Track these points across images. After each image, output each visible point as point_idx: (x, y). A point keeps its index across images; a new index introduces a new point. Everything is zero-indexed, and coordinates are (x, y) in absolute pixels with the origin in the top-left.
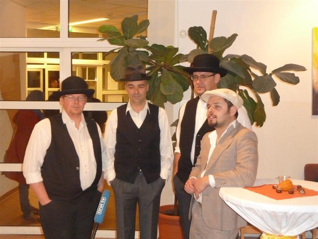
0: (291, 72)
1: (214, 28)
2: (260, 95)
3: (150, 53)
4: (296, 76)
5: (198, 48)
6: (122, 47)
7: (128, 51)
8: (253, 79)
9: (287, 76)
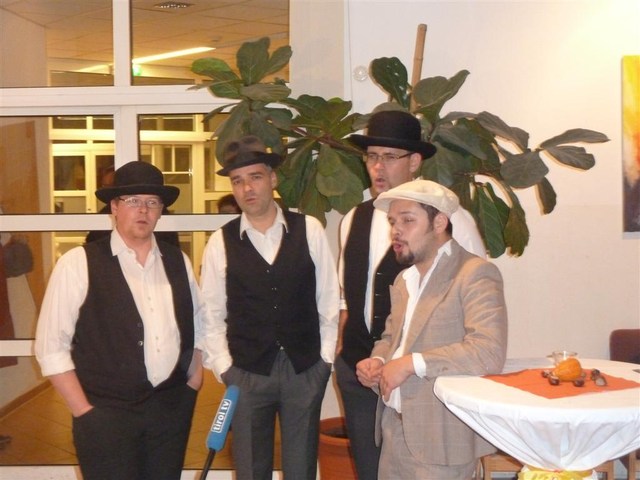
0: (579, 145)
1: (422, 60)
2: (518, 192)
3: (295, 113)
4: (588, 152)
5: (391, 100)
6: (238, 101)
7: (251, 110)
8: (502, 160)
9: (570, 153)
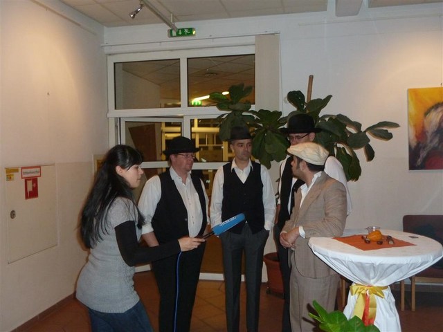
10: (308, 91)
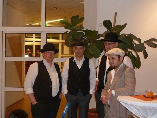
0: (153, 42)
1: (116, 21)
2: (138, 53)
3: (84, 33)
4: (156, 44)
9: (151, 44)
10: (114, 21)
